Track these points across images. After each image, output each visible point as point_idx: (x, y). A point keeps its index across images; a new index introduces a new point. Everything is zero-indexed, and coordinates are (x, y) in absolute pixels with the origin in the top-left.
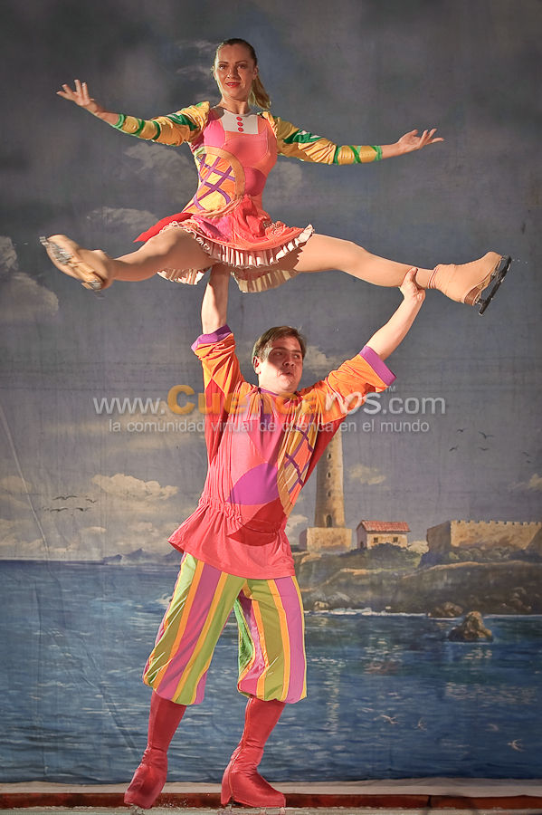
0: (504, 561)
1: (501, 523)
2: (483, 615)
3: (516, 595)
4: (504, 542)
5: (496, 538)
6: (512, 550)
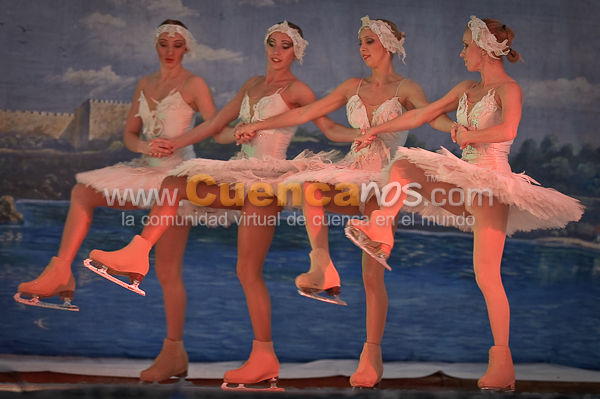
0: (37, 148)
1: (36, 113)
2: (15, 199)
3: (48, 181)
4: (38, 131)
5: (31, 127)
6: (45, 139)
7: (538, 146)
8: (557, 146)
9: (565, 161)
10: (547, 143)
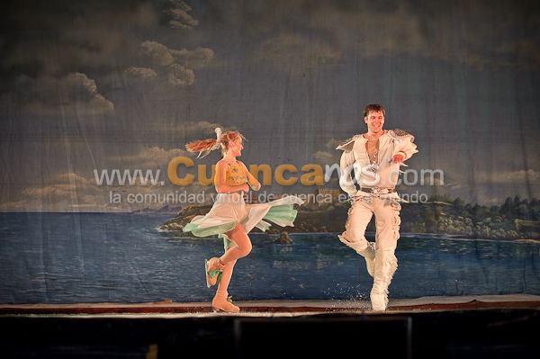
2: (288, 233)
3: (302, 225)
7: (513, 200)
8: (521, 200)
9: (525, 206)
10: (517, 198)
